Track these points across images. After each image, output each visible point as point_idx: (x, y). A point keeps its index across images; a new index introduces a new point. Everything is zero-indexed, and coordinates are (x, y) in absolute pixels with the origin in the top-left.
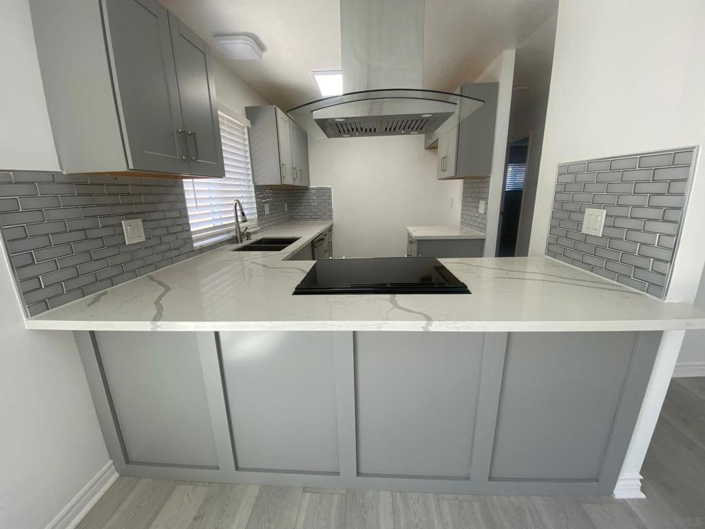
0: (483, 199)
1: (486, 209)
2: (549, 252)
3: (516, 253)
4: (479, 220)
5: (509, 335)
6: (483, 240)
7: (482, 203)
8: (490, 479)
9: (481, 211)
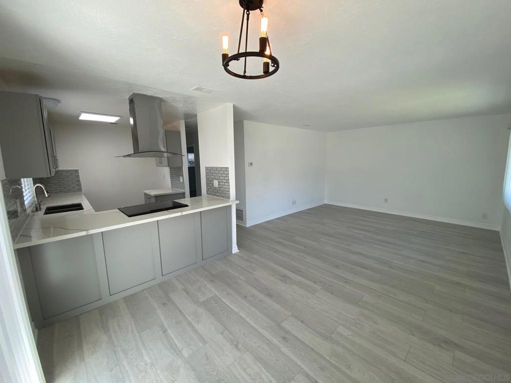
0: (181, 176)
1: (183, 180)
2: (207, 193)
3: (197, 195)
4: (181, 185)
5: (200, 212)
6: (184, 193)
7: (181, 178)
8: (203, 260)
9: (181, 181)
